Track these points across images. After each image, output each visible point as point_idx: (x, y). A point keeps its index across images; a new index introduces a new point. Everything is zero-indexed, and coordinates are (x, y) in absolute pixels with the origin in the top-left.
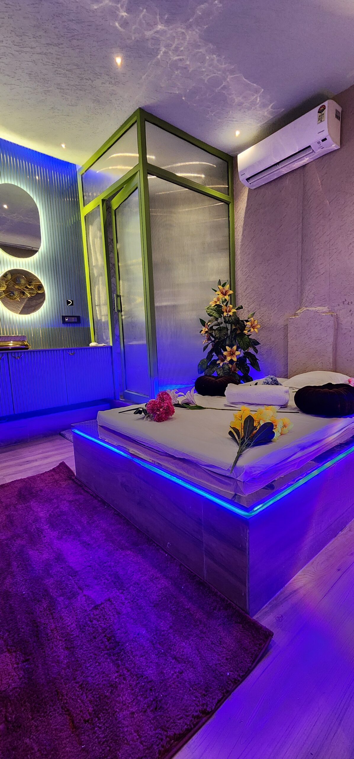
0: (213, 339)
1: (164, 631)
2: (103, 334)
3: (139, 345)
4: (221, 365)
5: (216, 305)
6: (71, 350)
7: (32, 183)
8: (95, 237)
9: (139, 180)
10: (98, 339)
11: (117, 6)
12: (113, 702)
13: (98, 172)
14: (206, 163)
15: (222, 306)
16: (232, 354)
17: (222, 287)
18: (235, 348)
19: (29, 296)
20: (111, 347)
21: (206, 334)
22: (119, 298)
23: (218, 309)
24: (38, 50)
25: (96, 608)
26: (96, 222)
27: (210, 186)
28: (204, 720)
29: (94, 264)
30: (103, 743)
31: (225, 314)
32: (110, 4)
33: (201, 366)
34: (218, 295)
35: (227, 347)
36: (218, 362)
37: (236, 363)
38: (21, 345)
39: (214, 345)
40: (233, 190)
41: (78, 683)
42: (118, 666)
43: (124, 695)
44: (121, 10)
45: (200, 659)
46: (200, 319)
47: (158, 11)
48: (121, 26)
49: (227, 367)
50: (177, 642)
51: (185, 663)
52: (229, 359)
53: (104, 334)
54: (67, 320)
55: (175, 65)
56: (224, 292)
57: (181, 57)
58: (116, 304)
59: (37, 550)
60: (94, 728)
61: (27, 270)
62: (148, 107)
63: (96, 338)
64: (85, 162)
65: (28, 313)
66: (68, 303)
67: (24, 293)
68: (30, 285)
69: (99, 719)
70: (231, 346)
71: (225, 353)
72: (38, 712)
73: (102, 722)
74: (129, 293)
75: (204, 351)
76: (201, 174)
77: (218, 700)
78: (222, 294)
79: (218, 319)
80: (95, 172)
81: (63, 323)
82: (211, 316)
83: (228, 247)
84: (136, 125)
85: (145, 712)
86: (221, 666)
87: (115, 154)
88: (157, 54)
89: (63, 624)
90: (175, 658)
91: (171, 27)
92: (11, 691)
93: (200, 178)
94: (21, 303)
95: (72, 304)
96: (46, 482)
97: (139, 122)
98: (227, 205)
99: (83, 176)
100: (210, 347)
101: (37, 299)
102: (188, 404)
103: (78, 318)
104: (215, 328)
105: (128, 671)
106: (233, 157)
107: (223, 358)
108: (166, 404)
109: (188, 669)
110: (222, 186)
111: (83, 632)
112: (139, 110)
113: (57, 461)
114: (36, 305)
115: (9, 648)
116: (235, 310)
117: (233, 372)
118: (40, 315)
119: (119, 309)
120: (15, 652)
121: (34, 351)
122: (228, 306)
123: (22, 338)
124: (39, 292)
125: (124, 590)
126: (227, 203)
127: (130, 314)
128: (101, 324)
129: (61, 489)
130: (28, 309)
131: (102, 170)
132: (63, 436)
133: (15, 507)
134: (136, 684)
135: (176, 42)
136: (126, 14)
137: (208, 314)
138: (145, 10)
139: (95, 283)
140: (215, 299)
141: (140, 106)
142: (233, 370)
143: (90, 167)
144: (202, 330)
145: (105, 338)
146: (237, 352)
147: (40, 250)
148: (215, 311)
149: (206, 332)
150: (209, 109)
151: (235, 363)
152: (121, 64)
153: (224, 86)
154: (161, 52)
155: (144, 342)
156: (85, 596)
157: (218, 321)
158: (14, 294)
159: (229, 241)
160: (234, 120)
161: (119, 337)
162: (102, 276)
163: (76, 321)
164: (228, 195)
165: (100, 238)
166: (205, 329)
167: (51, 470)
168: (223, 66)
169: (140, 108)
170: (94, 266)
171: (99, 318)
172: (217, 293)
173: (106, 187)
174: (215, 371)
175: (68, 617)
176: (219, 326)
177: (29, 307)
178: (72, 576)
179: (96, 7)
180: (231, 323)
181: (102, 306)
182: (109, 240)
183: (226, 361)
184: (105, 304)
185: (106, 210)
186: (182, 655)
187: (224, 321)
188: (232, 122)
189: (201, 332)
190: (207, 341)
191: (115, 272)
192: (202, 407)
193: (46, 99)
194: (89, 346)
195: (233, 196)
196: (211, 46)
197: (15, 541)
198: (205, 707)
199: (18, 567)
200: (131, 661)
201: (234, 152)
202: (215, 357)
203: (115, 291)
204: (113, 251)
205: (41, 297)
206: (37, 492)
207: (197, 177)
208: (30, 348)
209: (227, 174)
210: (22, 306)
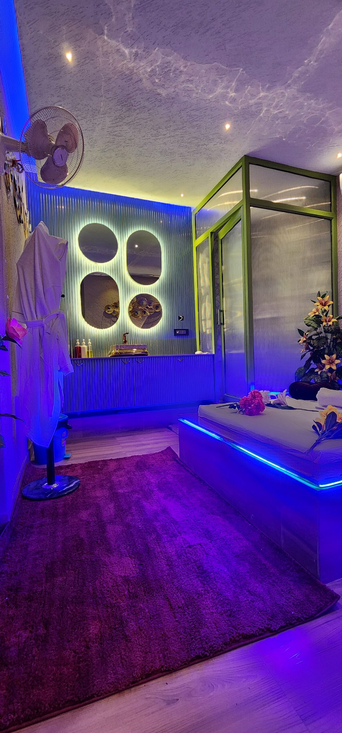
0: (311, 348)
1: (242, 573)
2: (206, 344)
3: (238, 354)
4: (319, 373)
5: (315, 315)
6: (180, 356)
7: (157, 227)
8: (204, 262)
9: (243, 213)
10: (202, 349)
11: (228, 91)
12: (199, 603)
13: (208, 210)
14: (309, 187)
15: (322, 317)
16: (331, 362)
17: (321, 299)
18: (334, 356)
19: (149, 314)
20: (213, 355)
21: (305, 344)
22: (222, 313)
23: (318, 319)
24: (168, 135)
25: (190, 546)
26: (205, 251)
27: (309, 206)
28: (267, 635)
29: (202, 285)
30: (190, 623)
31: (324, 324)
32: (222, 91)
33: (299, 374)
34: (318, 306)
35: (326, 356)
36: (316, 370)
37: (336, 372)
38: (142, 352)
39: (313, 353)
40: (336, 206)
41: (175, 586)
42: (204, 584)
43: (208, 602)
44: (230, 92)
45: (270, 598)
46: (298, 329)
47: (260, 84)
48: (230, 103)
49: (325, 375)
50: (251, 582)
51: (257, 596)
52: (327, 367)
53: (208, 344)
54: (178, 332)
55: (275, 117)
56: (324, 303)
57: (281, 110)
58: (220, 319)
59: (149, 503)
60: (185, 612)
61: (150, 294)
62: (252, 152)
63: (201, 348)
64: (199, 204)
65: (149, 327)
66: (180, 318)
67: (145, 312)
68: (150, 306)
69: (188, 609)
70: (330, 354)
71: (323, 362)
72: (149, 593)
73: (191, 611)
74: (231, 308)
75: (301, 359)
76: (302, 196)
77: (281, 626)
78: (321, 305)
79: (318, 329)
80: (207, 210)
81: (174, 335)
82: (309, 326)
83: (330, 259)
84: (241, 169)
85: (222, 614)
86: (288, 607)
87: (223, 194)
88: (260, 113)
89: (166, 551)
90: (249, 591)
91: (271, 92)
92: (131, 578)
93: (301, 200)
94: (142, 320)
95: (183, 320)
96: (157, 460)
97: (243, 166)
98: (329, 222)
99: (196, 215)
100: (308, 355)
101: (155, 317)
102: (279, 404)
103: (187, 330)
104: (314, 337)
105: (211, 589)
106: (336, 176)
107: (321, 366)
108: (257, 401)
109: (259, 601)
110: (324, 204)
111: (180, 559)
112: (244, 158)
113: (165, 447)
114: (154, 322)
115: (130, 554)
116: (335, 320)
117: (332, 381)
118: (158, 329)
119: (222, 322)
120: (134, 558)
121: (151, 357)
122: (328, 316)
123: (144, 347)
124: (157, 311)
125: (212, 541)
126: (330, 219)
127: (231, 327)
128: (206, 336)
129: (167, 466)
130: (147, 325)
131: (212, 208)
132: (170, 429)
133: (134, 473)
134: (217, 598)
135: (277, 100)
136: (234, 94)
137: (306, 324)
138: (249, 87)
139: (202, 301)
140: (314, 310)
141: (245, 154)
142: (332, 379)
143: (202, 207)
144: (300, 340)
145: (208, 347)
146: (336, 360)
147: (160, 278)
148: (313, 321)
149: (304, 341)
150: (309, 142)
151: (334, 372)
152: (229, 129)
153: (323, 121)
154: (264, 111)
155: (242, 351)
156: (183, 538)
157: (317, 331)
158: (138, 314)
159: (332, 254)
160: (335, 145)
161: (221, 346)
162: (208, 294)
163: (185, 333)
164: (331, 212)
165: (208, 263)
166: (303, 339)
167: (160, 452)
168: (321, 106)
169: (245, 156)
170: (202, 287)
171: (204, 331)
172: (316, 304)
173: (215, 222)
174: (312, 378)
175: (170, 548)
176: (318, 336)
177: (148, 324)
178: (174, 524)
179: (211, 97)
180: (332, 333)
181: (207, 321)
182: (215, 264)
183: (324, 370)
184: (210, 319)
185: (214, 240)
186: (255, 591)
187: (324, 331)
188: (333, 147)
189: (299, 341)
190: (305, 350)
191: (219, 291)
192: (293, 408)
193: (172, 165)
194: (195, 353)
195: (336, 211)
196: (308, 94)
197: (134, 494)
198: (270, 626)
199: (136, 510)
200: (214, 584)
201: (338, 171)
202: (313, 365)
203: (219, 307)
204: (218, 274)
205: (159, 314)
206: (150, 465)
207: (296, 201)
208: (149, 355)
209: (329, 193)
210: (143, 323)
